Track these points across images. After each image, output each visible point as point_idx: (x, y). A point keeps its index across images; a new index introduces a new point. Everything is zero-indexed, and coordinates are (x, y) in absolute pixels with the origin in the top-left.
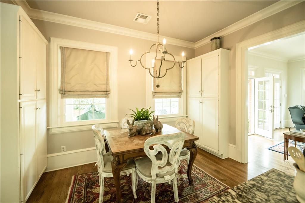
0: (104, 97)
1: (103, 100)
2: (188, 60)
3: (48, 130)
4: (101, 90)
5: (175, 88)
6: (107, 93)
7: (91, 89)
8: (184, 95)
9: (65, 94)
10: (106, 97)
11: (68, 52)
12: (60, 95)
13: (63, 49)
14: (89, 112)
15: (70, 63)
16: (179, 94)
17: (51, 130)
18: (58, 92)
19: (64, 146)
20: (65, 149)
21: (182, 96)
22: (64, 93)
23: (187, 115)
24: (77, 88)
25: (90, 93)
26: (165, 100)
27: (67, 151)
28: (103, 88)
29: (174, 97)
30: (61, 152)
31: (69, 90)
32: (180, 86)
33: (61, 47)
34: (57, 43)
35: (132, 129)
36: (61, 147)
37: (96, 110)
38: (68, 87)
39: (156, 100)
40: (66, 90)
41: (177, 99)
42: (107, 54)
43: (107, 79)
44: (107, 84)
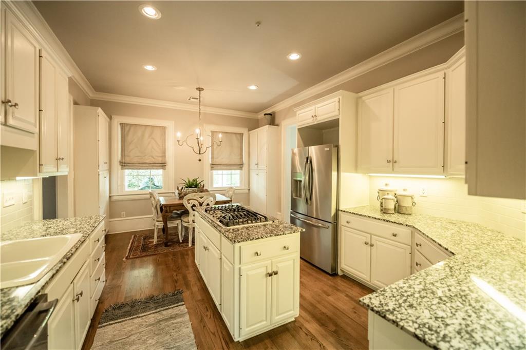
0: (161, 169)
1: (160, 171)
2: (251, 130)
3: (110, 197)
4: (157, 162)
5: (236, 160)
6: (164, 165)
7: (148, 161)
8: (245, 167)
9: (124, 166)
10: (163, 169)
11: (127, 128)
12: (120, 167)
13: (123, 125)
14: (147, 187)
15: (129, 138)
16: (240, 166)
17: (112, 197)
18: (119, 164)
19: (124, 213)
20: (124, 215)
21: (243, 168)
22: (123, 164)
23: (249, 187)
24: (135, 160)
25: (147, 165)
26: (225, 172)
27: (126, 216)
28: (160, 160)
29: (235, 169)
30: (121, 217)
31: (128, 162)
32: (242, 158)
33: (120, 124)
34: (117, 120)
35: (181, 194)
36: (121, 214)
37: (156, 185)
38: (127, 160)
39: (215, 172)
40: (126, 162)
41: (238, 172)
42: (164, 128)
43: (164, 152)
44: (164, 156)
